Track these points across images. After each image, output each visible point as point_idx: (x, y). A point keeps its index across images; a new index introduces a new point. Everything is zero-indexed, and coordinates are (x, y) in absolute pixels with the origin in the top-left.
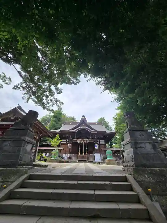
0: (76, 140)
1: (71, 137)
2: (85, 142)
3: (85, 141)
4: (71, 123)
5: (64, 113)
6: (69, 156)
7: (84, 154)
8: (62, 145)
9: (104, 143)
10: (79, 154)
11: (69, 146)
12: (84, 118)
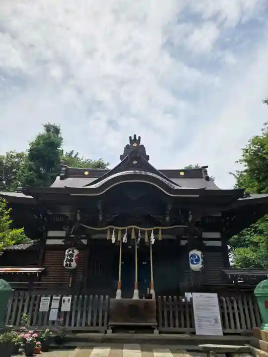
0: (105, 232)
1: (79, 218)
2: (143, 240)
3: (143, 233)
4: (86, 173)
5: (72, 152)
6: (67, 307)
7: (140, 297)
8: (48, 255)
9: (218, 244)
10: (115, 295)
11: (71, 258)
12: (135, 145)
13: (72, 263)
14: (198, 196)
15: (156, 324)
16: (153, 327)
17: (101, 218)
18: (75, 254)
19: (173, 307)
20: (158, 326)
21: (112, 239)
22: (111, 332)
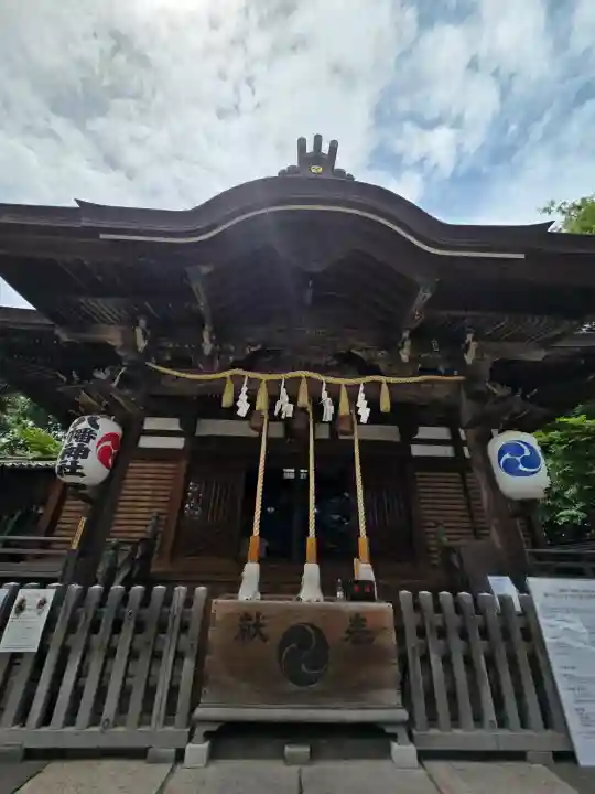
11: (83, 444)
12: (317, 169)
13: (81, 462)
14: (522, 256)
15: (403, 714)
16: (388, 730)
17: (207, 348)
18: (100, 434)
19: (464, 635)
20: (409, 725)
21: (238, 404)
22: (205, 755)
